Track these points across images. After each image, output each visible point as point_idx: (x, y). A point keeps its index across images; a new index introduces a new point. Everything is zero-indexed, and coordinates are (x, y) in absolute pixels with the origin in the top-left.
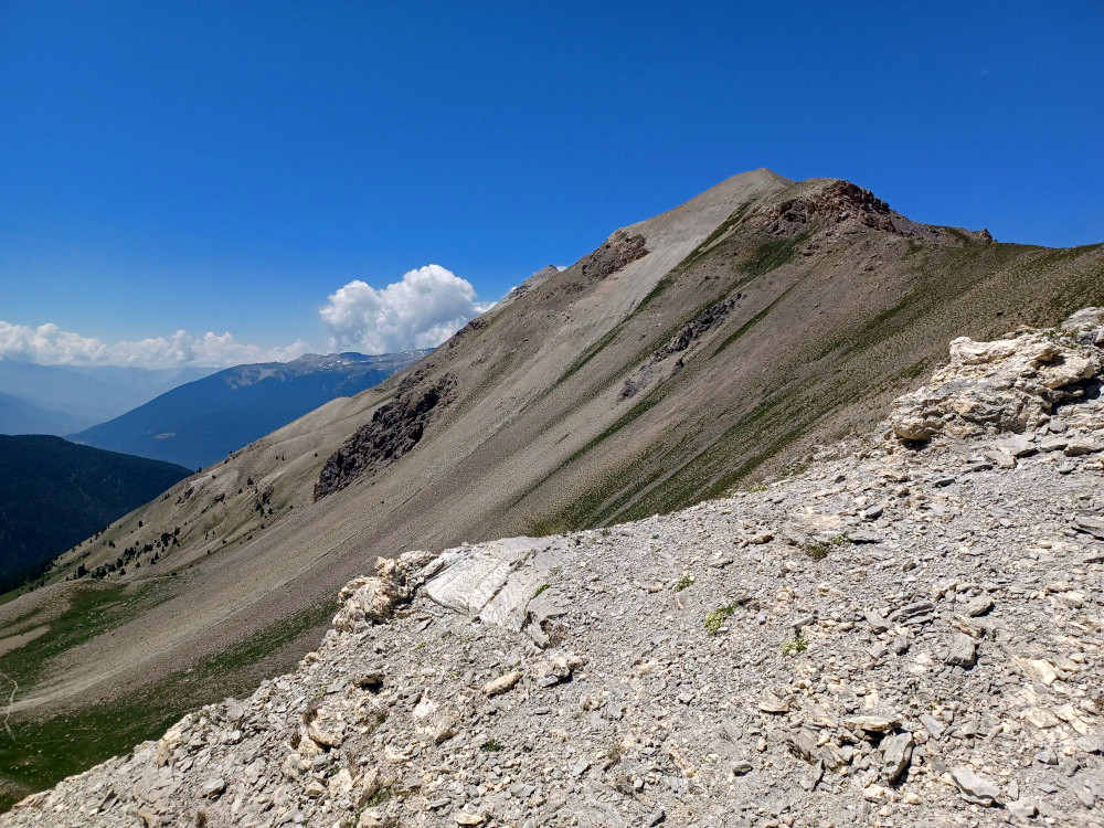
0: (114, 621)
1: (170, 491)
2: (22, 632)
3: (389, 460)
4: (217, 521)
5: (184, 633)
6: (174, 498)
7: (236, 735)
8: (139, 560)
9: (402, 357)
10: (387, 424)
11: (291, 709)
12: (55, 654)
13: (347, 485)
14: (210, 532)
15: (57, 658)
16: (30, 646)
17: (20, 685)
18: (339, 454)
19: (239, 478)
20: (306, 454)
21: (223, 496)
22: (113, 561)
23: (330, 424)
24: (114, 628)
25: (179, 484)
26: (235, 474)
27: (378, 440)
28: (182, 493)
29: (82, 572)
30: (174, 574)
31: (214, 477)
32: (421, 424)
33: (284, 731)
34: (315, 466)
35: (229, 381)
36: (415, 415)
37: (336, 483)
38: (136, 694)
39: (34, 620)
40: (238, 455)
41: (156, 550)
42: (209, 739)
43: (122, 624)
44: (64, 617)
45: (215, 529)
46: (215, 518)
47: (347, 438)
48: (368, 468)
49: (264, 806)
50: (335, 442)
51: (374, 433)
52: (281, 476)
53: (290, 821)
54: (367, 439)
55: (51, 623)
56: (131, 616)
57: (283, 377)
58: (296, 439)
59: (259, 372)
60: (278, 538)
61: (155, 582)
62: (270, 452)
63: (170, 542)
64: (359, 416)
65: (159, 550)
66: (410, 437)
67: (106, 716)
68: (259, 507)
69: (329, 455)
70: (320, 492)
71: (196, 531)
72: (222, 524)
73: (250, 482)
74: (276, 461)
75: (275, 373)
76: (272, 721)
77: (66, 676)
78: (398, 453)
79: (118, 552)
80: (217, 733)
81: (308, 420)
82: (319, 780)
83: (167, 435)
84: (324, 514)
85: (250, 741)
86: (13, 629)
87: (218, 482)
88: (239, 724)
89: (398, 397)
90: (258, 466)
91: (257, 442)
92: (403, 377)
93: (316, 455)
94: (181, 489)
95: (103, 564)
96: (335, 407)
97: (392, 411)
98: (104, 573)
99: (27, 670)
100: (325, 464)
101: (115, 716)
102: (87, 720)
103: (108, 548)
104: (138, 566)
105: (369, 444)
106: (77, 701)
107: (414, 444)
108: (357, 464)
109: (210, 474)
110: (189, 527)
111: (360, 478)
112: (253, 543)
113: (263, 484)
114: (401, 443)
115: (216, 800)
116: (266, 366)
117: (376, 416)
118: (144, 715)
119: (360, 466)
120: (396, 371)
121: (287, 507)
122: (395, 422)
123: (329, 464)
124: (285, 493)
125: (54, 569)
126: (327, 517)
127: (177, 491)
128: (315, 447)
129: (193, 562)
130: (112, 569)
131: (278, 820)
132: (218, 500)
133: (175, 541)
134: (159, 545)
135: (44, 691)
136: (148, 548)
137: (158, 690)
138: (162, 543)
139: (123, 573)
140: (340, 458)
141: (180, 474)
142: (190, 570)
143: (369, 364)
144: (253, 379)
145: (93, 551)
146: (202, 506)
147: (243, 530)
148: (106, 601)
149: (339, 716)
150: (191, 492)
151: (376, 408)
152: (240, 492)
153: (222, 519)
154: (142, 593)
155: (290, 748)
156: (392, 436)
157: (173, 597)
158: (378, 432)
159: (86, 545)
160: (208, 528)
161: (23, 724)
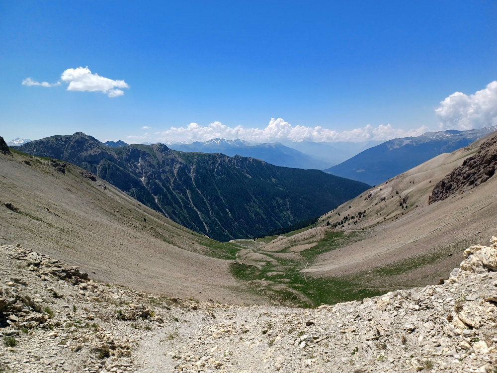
0: (339, 245)
1: (362, 194)
2: (309, 243)
3: (472, 186)
4: (382, 209)
5: (367, 255)
6: (364, 197)
7: (417, 307)
8: (349, 222)
9: (484, 130)
10: (471, 167)
11: (445, 302)
12: (319, 254)
13: (447, 197)
14: (379, 214)
15: (320, 256)
16: (311, 249)
17: (309, 263)
18: (443, 182)
19: (392, 191)
20: (425, 181)
21: (385, 198)
22: (339, 221)
23: (438, 166)
24: (340, 248)
25: (366, 192)
26: (390, 189)
27: (465, 175)
28: (367, 196)
29: (328, 224)
30: (363, 230)
31: (381, 190)
32: (494, 168)
33: (442, 312)
34: (430, 187)
35: (389, 146)
36: (490, 162)
37: (440, 196)
38: (348, 276)
39: (312, 239)
40: (392, 180)
41: (356, 219)
42: (403, 305)
43: (343, 247)
44: (323, 240)
45: (381, 213)
46: (381, 207)
47: (447, 174)
48: (459, 190)
49: (436, 344)
50: (441, 175)
51: (464, 171)
52: (412, 191)
53: (452, 356)
54: (459, 175)
55: (318, 242)
56: (347, 244)
57: (414, 144)
58: (420, 174)
59: (403, 142)
60: (410, 220)
61: (356, 232)
62: (408, 179)
63: (362, 216)
64: (455, 163)
65: (357, 219)
66: (486, 174)
67: (337, 282)
68: (401, 205)
69: (437, 182)
70: (432, 200)
71: (373, 213)
72: (384, 211)
73: (397, 193)
74: (410, 184)
75: (411, 142)
76: (436, 306)
77: (323, 263)
78: (478, 182)
79: (341, 218)
80: (407, 303)
81: (427, 164)
82: (467, 342)
83: (361, 170)
84: (434, 211)
85: (424, 312)
86: (306, 242)
87: (383, 192)
88: (418, 302)
89: (479, 152)
90: (401, 186)
91: (401, 175)
92: (482, 142)
93: (430, 182)
94: (366, 194)
95: (335, 222)
96: (441, 158)
97: (475, 160)
98: (336, 226)
99: (310, 258)
100: (435, 186)
101: (340, 283)
102: (331, 282)
103: (337, 216)
104: (349, 224)
105: (460, 177)
106: (327, 273)
107: (488, 178)
108: (452, 187)
109: (379, 188)
110: (370, 210)
111: (454, 195)
112: (398, 221)
113: (403, 194)
114: (480, 177)
115: (410, 333)
116: (407, 139)
117: (465, 163)
118: (351, 286)
119: (455, 188)
120: (478, 139)
121: (415, 206)
122: (477, 166)
123: (437, 187)
124: (413, 200)
125: (319, 221)
126: (435, 212)
127: (365, 194)
128: (430, 178)
129: (371, 226)
130: (339, 224)
131: (444, 353)
132: (383, 200)
133: (364, 216)
134: (357, 217)
135: (316, 267)
136: (353, 218)
137: (357, 277)
138: (358, 216)
139: (343, 226)
140: (443, 184)
141: (366, 187)
142: (370, 229)
143: (461, 135)
144: (400, 145)
145: (332, 216)
146: (375, 202)
147: (394, 214)
148: (337, 236)
149: (476, 313)
150: (371, 195)
151: (465, 159)
152: (393, 197)
153: (384, 208)
154: (350, 236)
155: (447, 321)
156: (474, 174)
157: (363, 240)
158: (466, 171)
159: (330, 214)
160: (378, 212)
161: (310, 277)
